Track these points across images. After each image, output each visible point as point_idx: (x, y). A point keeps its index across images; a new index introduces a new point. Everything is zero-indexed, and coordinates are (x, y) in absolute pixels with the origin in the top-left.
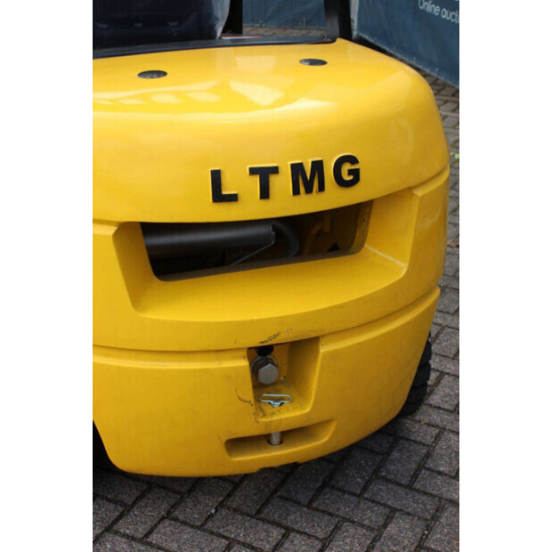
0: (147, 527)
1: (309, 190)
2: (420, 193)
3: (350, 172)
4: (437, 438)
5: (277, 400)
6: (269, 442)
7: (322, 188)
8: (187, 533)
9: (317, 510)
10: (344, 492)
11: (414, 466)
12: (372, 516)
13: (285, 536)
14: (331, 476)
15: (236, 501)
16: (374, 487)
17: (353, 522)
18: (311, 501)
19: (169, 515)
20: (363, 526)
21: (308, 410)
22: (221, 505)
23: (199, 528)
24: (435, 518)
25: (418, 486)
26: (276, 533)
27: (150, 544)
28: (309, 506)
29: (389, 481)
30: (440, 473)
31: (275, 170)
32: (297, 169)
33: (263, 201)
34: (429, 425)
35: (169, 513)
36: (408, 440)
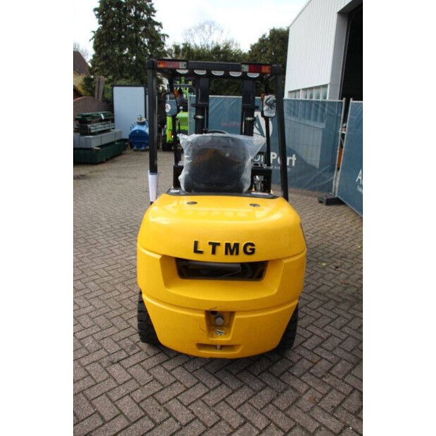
0: (173, 367)
1: (232, 254)
2: (285, 261)
3: (251, 249)
4: (299, 360)
5: (219, 332)
6: (216, 348)
7: (237, 253)
8: (186, 374)
9: (237, 378)
10: (251, 373)
11: (284, 370)
12: (257, 385)
13: (220, 385)
14: (249, 366)
15: (209, 367)
16: (264, 375)
17: (249, 386)
18: (236, 374)
19: (182, 365)
20: (251, 389)
21: (229, 339)
22: (203, 367)
23: (191, 373)
24: (282, 392)
25: (281, 378)
26: (217, 383)
27: (171, 374)
28: (235, 376)
29: (271, 373)
30: (293, 375)
31: (219, 244)
32: (228, 245)
33: (213, 256)
34: (299, 354)
35: (183, 364)
36: (286, 358)
